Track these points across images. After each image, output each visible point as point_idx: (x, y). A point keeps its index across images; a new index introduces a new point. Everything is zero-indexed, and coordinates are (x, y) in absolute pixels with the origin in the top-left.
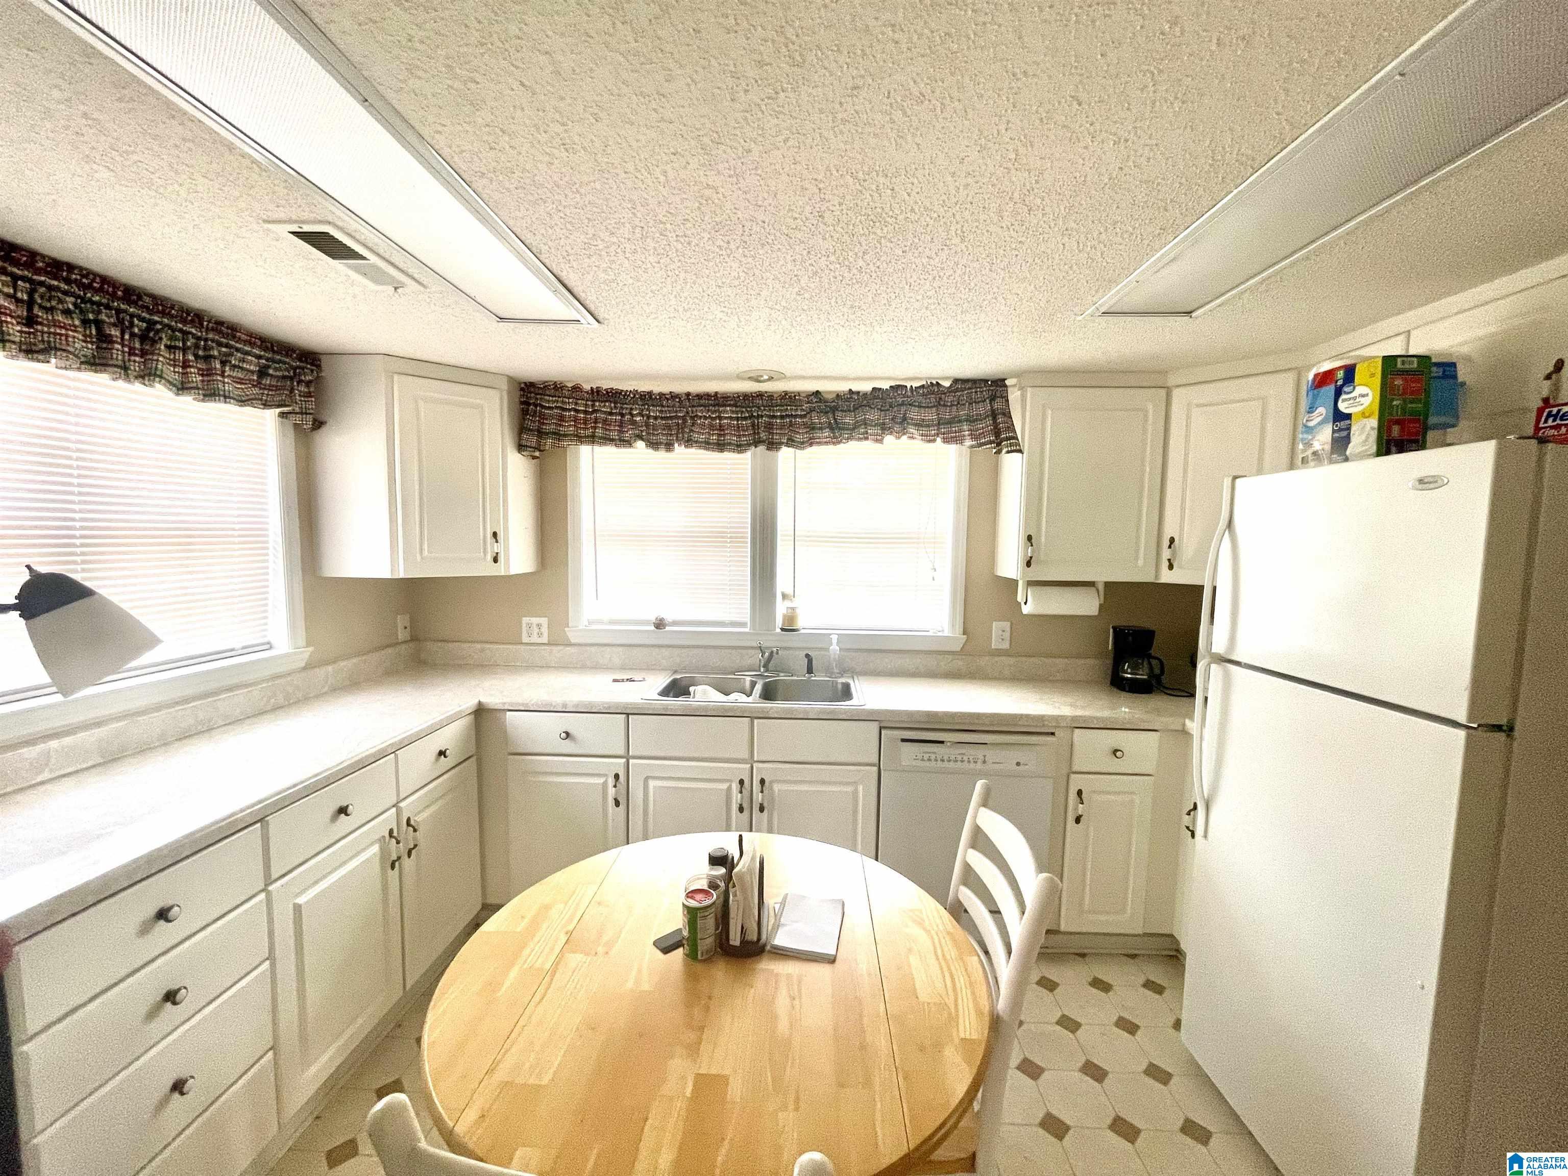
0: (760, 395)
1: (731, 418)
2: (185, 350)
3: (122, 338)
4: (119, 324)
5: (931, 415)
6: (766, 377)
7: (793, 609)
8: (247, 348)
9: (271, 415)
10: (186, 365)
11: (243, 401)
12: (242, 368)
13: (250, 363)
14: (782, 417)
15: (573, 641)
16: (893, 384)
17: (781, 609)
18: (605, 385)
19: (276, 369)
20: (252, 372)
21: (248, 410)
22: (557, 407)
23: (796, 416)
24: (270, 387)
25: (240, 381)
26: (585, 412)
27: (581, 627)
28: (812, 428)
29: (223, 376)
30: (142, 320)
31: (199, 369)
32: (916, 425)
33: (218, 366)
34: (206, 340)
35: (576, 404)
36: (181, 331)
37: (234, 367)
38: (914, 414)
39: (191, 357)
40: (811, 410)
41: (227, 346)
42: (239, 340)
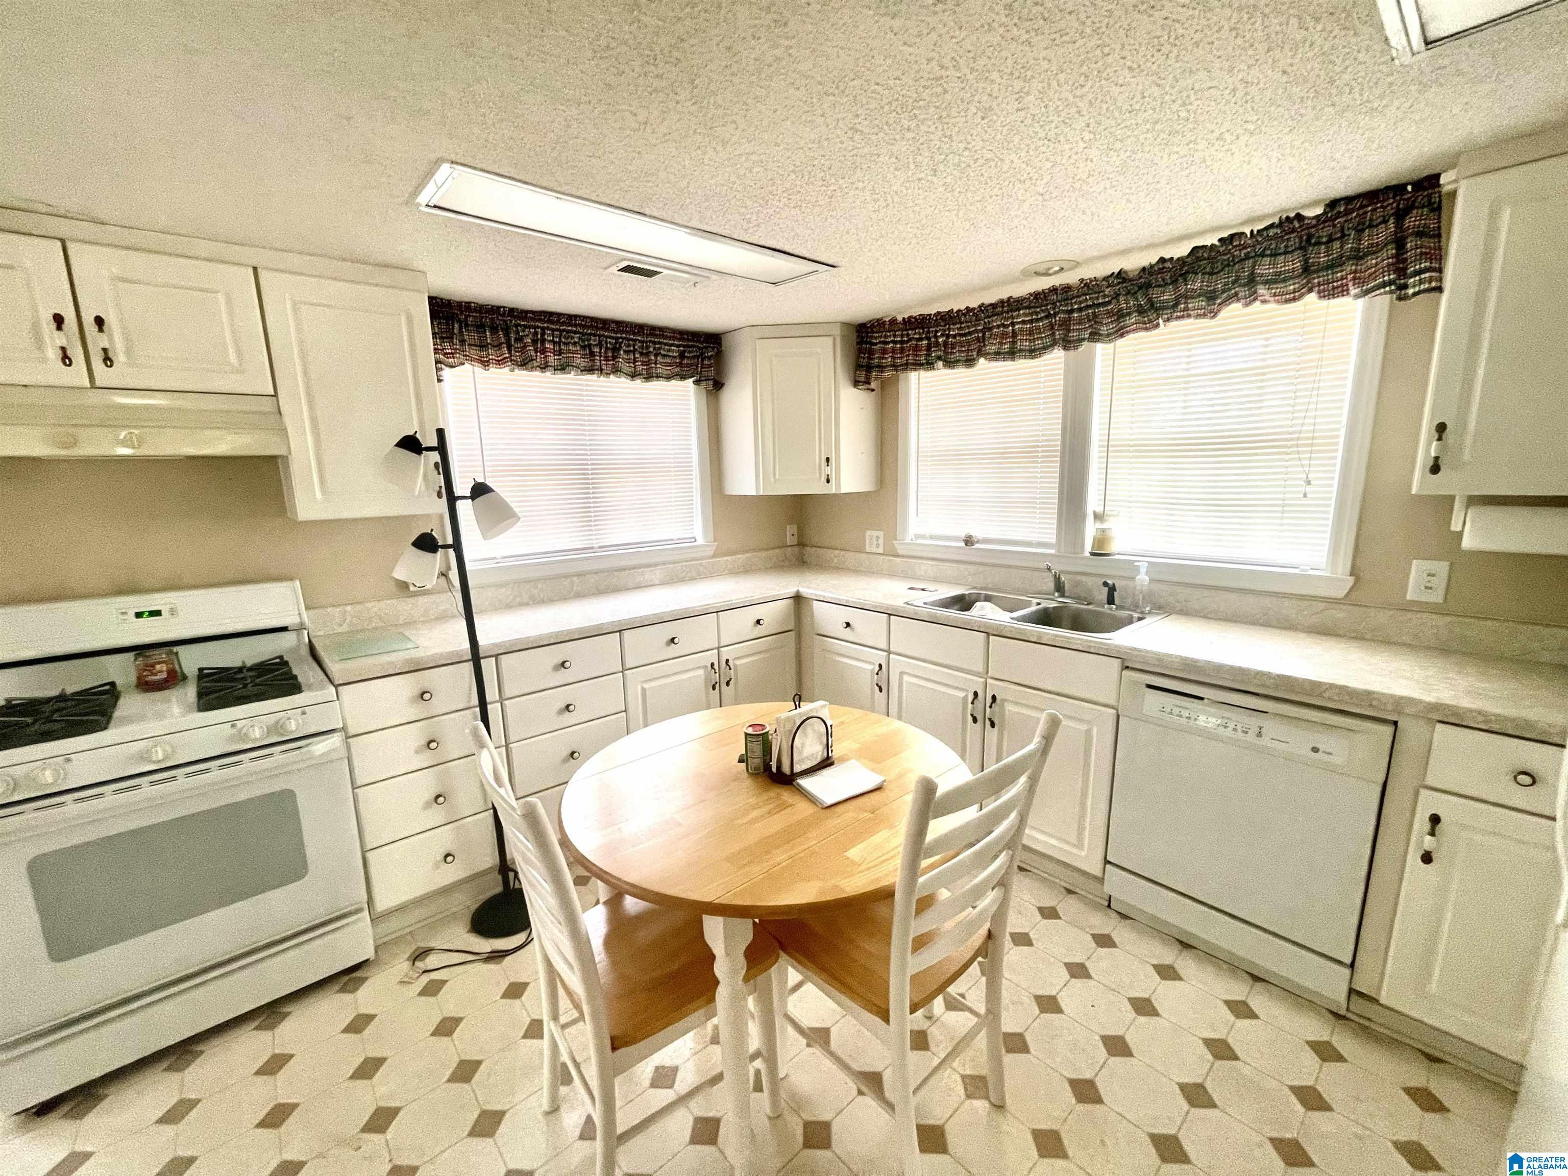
0: (1054, 290)
1: (1023, 322)
2: (634, 351)
3: (600, 352)
4: (600, 345)
5: (1294, 263)
6: (1057, 268)
7: (1103, 530)
8: (671, 342)
9: (689, 384)
10: (635, 361)
11: (669, 378)
12: (669, 356)
13: (673, 351)
14: (1080, 310)
15: (900, 552)
16: (1225, 234)
17: (1090, 530)
18: (915, 312)
19: (690, 352)
20: (675, 357)
21: (673, 382)
22: (880, 342)
23: (1099, 305)
24: (688, 365)
25: (670, 365)
26: (902, 342)
27: (906, 541)
28: (1120, 315)
29: (656, 363)
30: (613, 338)
31: (643, 362)
32: (1266, 282)
33: (653, 358)
34: (646, 342)
35: (895, 336)
36: (632, 340)
37: (664, 356)
38: (1265, 268)
39: (637, 356)
40: (1117, 296)
41: (659, 343)
42: (666, 337)
